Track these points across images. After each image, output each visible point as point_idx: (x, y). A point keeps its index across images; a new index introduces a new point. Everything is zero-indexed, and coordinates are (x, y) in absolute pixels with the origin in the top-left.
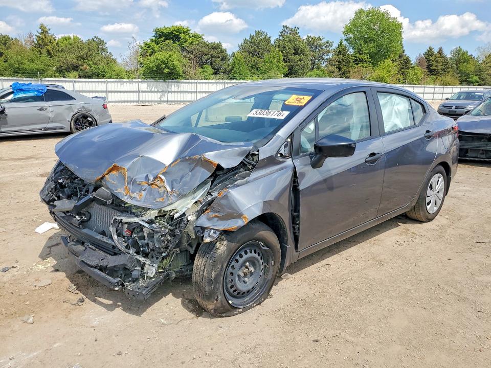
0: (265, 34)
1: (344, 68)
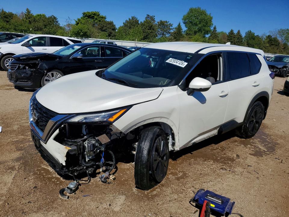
0: (136, 18)
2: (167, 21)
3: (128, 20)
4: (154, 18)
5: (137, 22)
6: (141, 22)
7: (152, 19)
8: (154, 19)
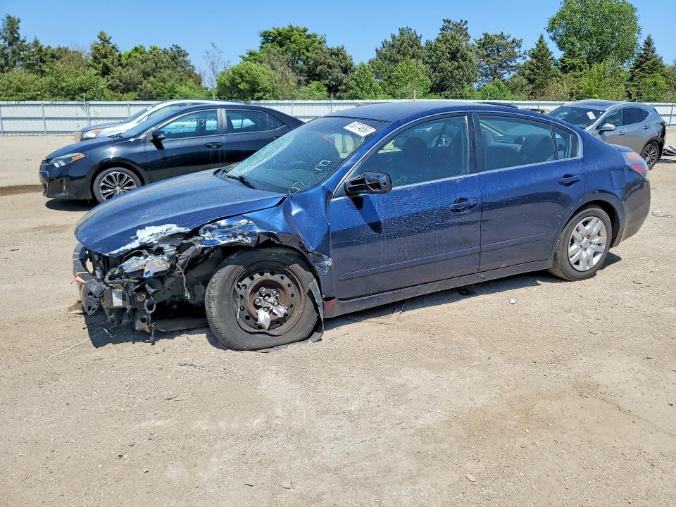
0: (413, 31)
1: (539, 80)
2: (505, 34)
3: (390, 40)
4: (465, 27)
5: (415, 42)
6: (428, 43)
7: (461, 29)
8: (467, 29)
